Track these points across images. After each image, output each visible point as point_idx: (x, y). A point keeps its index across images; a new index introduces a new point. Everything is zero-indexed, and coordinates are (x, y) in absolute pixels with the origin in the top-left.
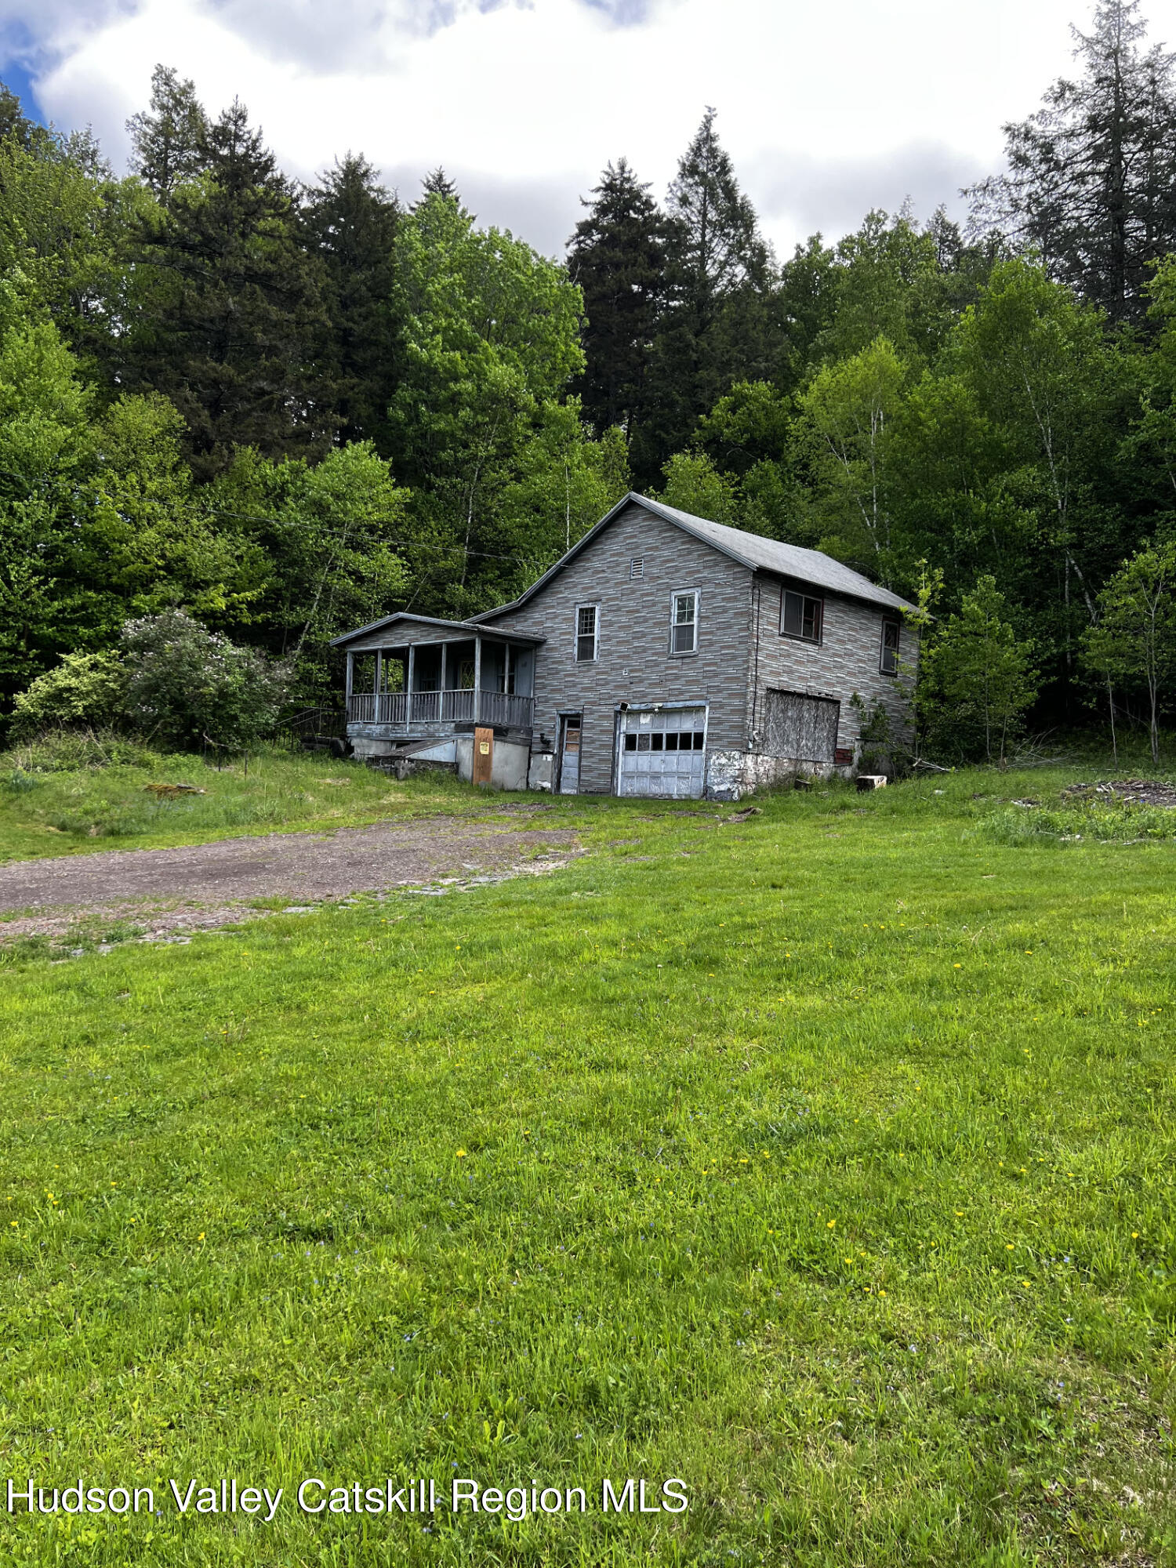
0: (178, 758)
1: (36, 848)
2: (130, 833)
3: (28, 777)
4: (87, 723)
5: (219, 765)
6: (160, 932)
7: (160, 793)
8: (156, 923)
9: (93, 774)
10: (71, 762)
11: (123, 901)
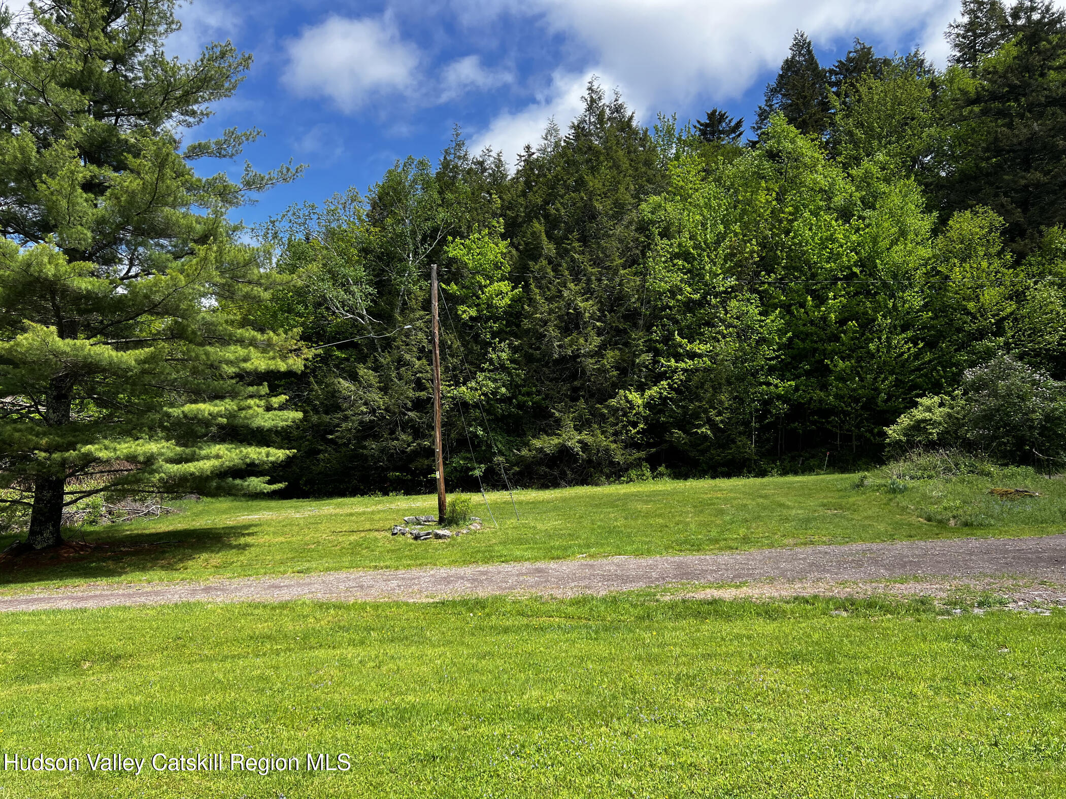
0: (1012, 469)
1: (913, 532)
2: (981, 525)
3: (901, 483)
4: (939, 445)
5: (1049, 474)
6: (1021, 603)
7: (1002, 495)
8: (1017, 596)
9: (947, 481)
10: (927, 473)
11: (985, 576)
